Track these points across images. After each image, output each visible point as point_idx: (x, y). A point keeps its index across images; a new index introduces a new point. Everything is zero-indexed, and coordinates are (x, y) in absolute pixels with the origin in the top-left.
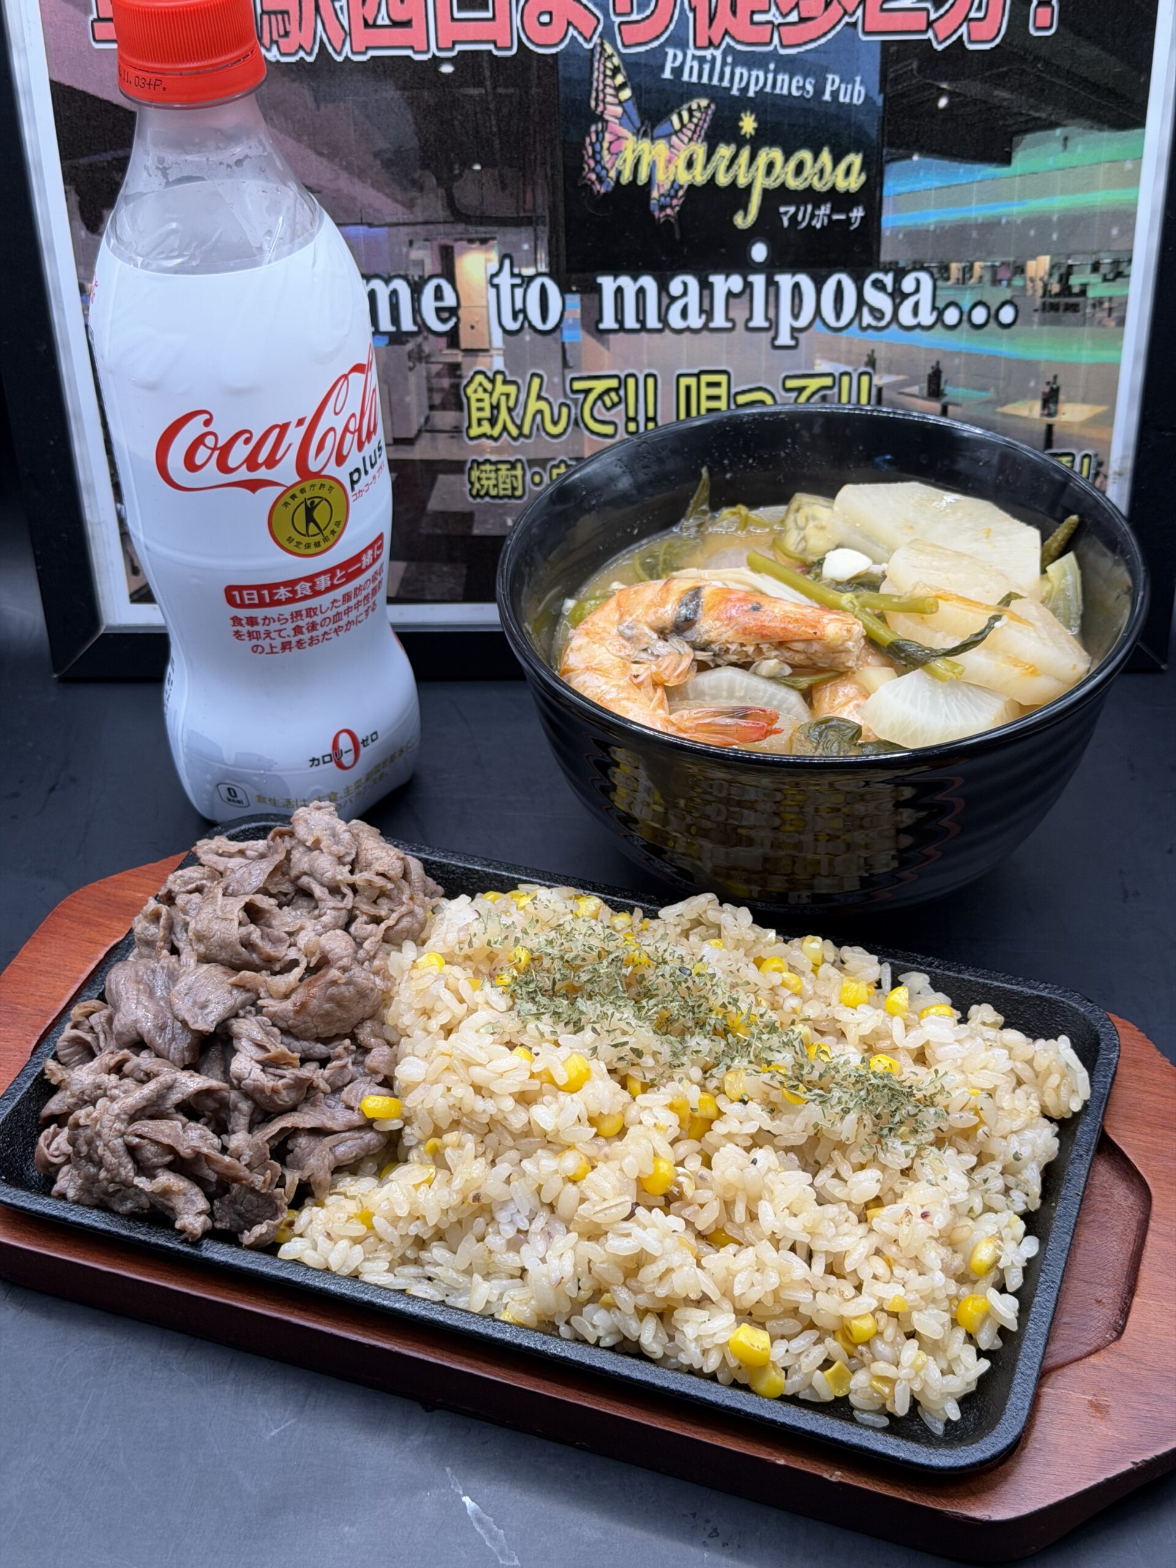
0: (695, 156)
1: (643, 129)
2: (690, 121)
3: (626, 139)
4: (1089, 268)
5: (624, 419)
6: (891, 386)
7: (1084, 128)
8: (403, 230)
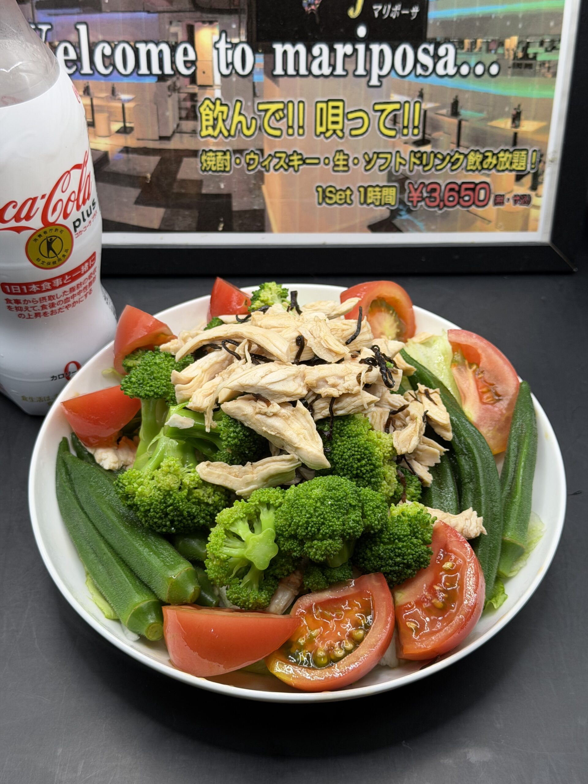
4: (538, 44)
5: (286, 127)
6: (433, 109)
8: (167, 15)
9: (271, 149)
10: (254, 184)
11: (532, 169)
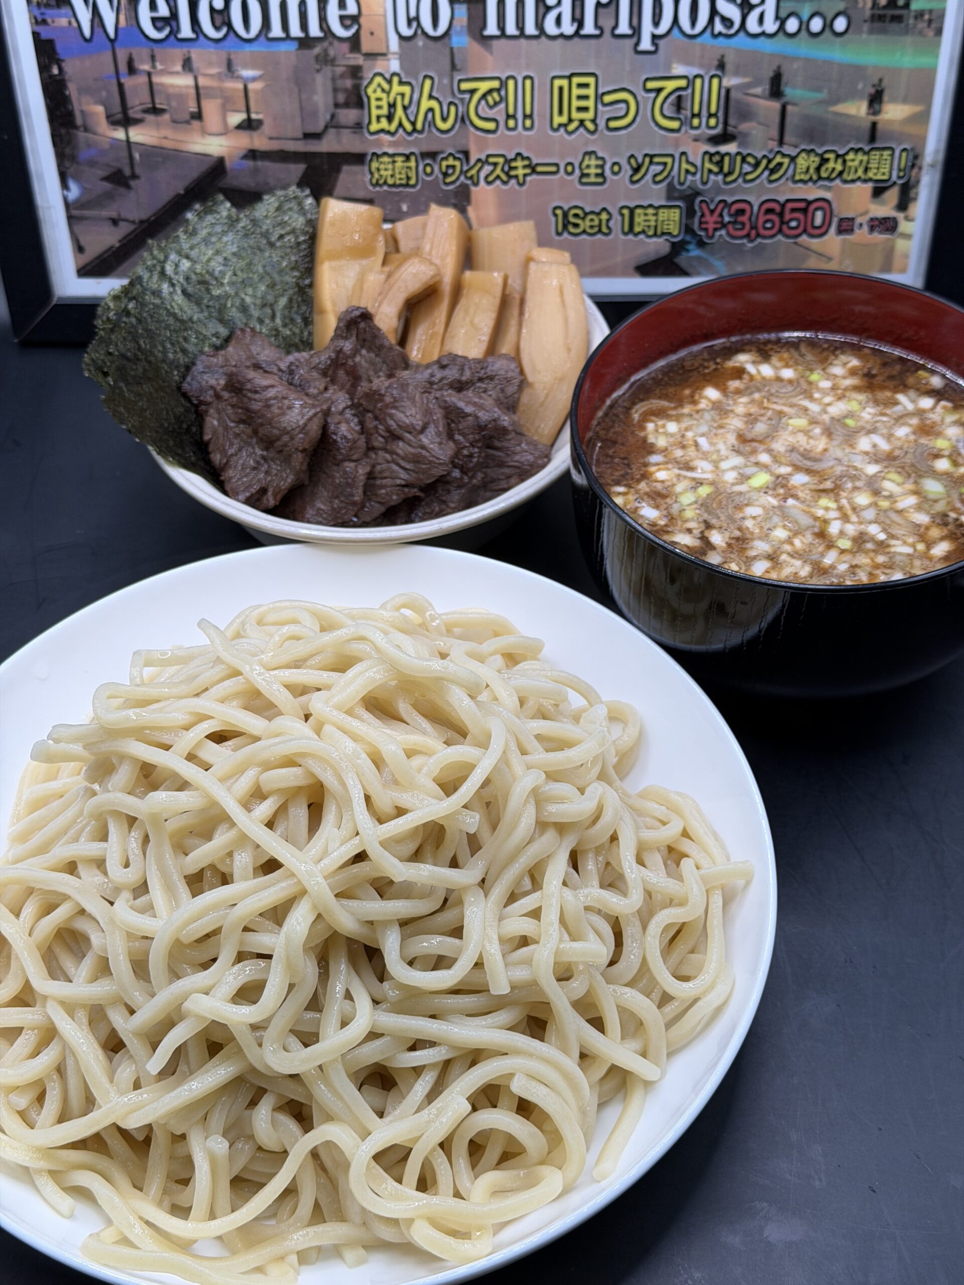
5: (504, 117)
6: (739, 87)
9: (481, 150)
10: (455, 205)
11: (899, 178)
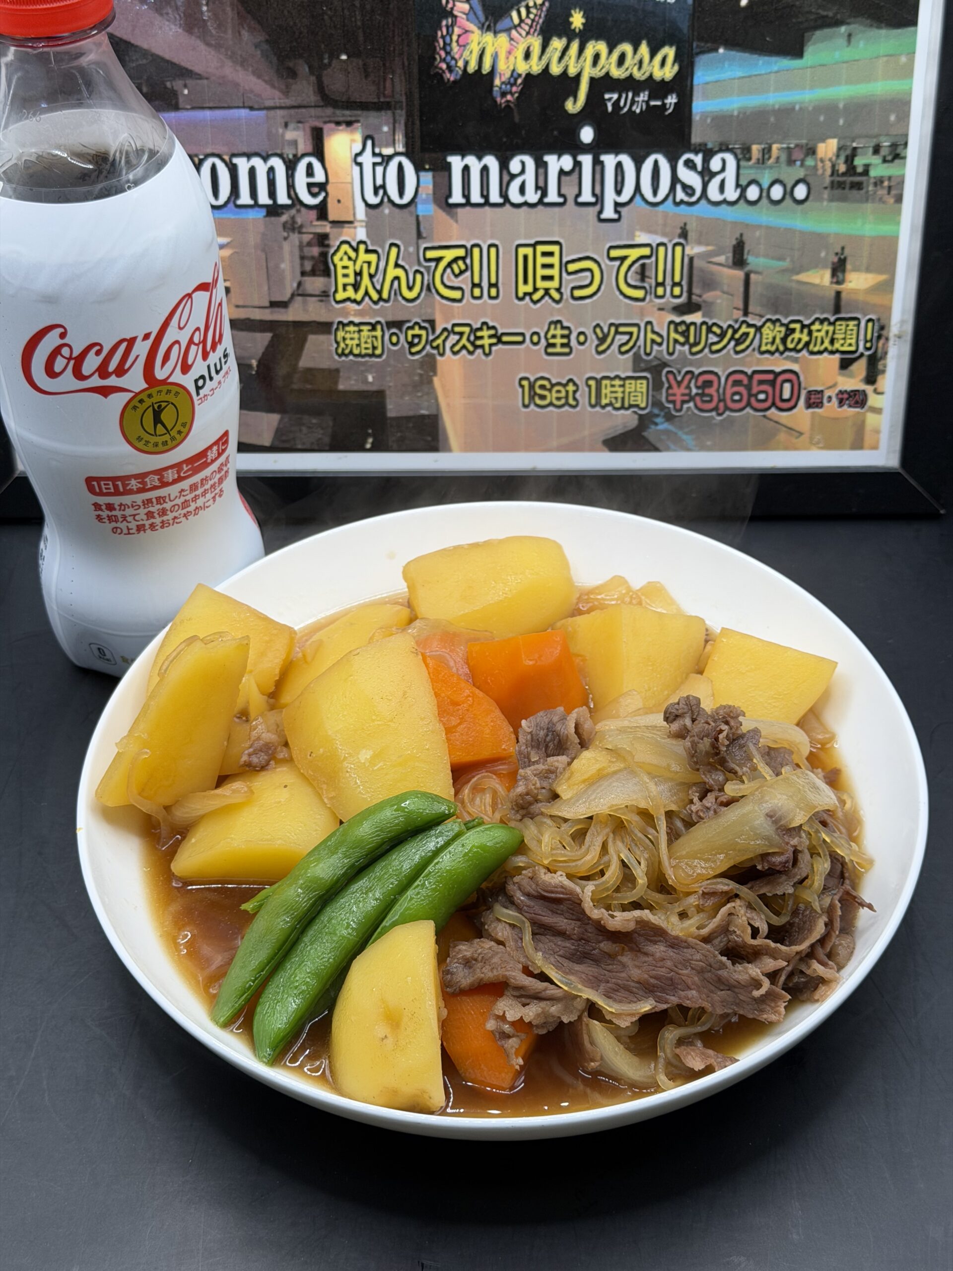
0: (531, 48)
1: (487, 23)
2: (528, 16)
3: (473, 32)
4: (871, 150)
5: (470, 285)
6: (701, 256)
7: (866, 26)
8: (280, 113)
9: (447, 322)
10: (421, 375)
